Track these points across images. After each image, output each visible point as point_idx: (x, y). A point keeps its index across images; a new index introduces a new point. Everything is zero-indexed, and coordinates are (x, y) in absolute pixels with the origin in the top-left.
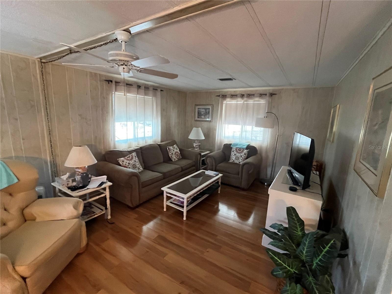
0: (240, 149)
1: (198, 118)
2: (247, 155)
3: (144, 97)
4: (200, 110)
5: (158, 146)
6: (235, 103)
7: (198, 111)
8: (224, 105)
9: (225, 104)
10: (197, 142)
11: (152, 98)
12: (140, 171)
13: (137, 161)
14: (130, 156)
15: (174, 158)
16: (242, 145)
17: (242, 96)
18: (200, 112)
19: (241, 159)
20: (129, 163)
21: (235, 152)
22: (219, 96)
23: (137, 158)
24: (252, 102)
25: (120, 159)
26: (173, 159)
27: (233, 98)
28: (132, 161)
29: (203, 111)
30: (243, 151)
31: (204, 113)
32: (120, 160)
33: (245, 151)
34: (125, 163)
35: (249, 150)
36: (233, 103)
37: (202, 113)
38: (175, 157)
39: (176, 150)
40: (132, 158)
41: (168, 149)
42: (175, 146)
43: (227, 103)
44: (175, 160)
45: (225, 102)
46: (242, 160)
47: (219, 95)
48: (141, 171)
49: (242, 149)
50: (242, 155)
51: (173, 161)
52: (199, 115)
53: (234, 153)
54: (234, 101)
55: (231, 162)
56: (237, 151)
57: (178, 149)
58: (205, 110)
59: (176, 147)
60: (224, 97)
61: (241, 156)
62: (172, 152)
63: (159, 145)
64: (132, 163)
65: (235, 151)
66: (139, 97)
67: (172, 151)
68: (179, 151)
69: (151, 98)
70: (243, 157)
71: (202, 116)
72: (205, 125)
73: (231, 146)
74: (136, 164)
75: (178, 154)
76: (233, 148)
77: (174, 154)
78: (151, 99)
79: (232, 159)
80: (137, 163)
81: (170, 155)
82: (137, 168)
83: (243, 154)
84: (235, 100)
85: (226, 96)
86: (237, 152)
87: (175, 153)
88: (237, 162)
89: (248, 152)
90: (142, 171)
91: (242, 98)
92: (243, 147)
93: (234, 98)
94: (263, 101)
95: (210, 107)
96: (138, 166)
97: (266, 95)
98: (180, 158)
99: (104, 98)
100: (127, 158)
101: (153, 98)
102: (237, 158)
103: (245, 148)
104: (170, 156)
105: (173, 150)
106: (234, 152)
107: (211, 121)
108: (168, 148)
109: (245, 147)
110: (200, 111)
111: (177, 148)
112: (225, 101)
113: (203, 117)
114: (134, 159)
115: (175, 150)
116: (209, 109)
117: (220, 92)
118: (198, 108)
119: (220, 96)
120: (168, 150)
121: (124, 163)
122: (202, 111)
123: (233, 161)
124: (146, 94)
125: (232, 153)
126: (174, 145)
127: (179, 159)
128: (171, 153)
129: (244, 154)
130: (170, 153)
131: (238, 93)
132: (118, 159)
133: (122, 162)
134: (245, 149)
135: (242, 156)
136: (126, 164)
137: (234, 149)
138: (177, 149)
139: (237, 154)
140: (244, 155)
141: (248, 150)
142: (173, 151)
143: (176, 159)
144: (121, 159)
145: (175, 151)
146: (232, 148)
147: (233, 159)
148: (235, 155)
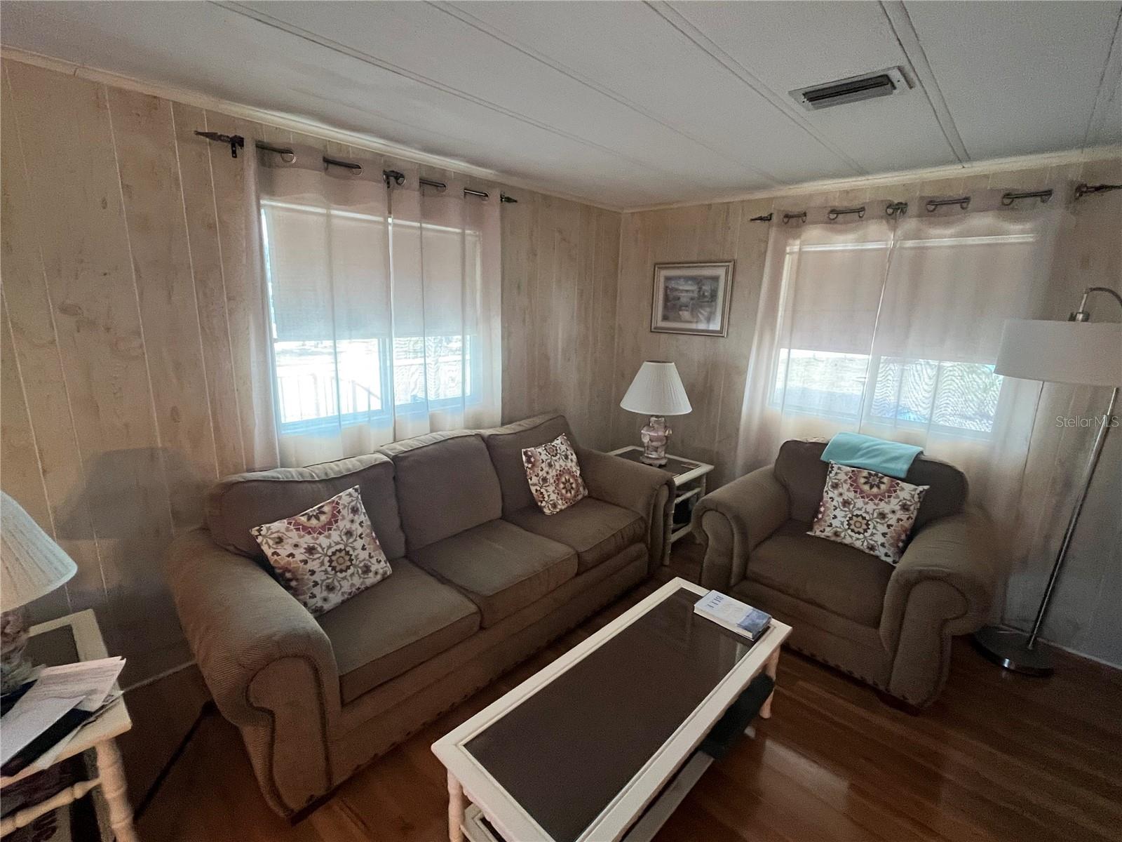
0: (874, 478)
1: (665, 318)
2: (915, 513)
3: (421, 228)
4: (673, 284)
5: (483, 445)
6: (850, 247)
7: (666, 288)
8: (788, 262)
9: (796, 257)
10: (656, 426)
11: (463, 235)
12: (371, 579)
13: (360, 530)
14: (326, 509)
15: (551, 498)
16: (884, 458)
17: (890, 211)
18: (674, 294)
19: (882, 528)
20: (311, 550)
21: (848, 490)
22: (768, 218)
23: (363, 517)
24: (947, 242)
25: (264, 527)
26: (544, 504)
27: (838, 226)
28: (329, 537)
29: (687, 291)
30: (892, 490)
31: (692, 299)
32: (264, 536)
33: (908, 491)
34: (290, 550)
35: (926, 487)
36: (839, 247)
37: (685, 298)
38: (553, 497)
39: (562, 463)
40: (334, 519)
41: (524, 458)
42: (557, 442)
43: (807, 249)
44: (558, 510)
45: (794, 246)
46: (884, 535)
47: (765, 214)
48: (379, 577)
49: (886, 480)
50: (884, 507)
51: (547, 511)
52: (672, 305)
53: (840, 494)
54: (841, 238)
55: (822, 535)
56: (858, 487)
57: (574, 457)
58: (698, 283)
59: (563, 448)
60: (794, 219)
61: (882, 516)
62: (541, 473)
63: (488, 442)
64: (330, 547)
65: (846, 486)
66: (395, 225)
67: (542, 470)
68: (574, 464)
69: (457, 233)
70: (892, 519)
71: (681, 313)
72: (696, 349)
73: (823, 458)
74: (354, 549)
75: (572, 480)
76: (836, 467)
77: (552, 481)
78: (457, 238)
79: (831, 525)
80: (359, 544)
81: (535, 485)
82: (355, 566)
83: (894, 504)
84: (851, 236)
85: (805, 214)
86: (857, 490)
87: (558, 477)
88: (859, 542)
89: (925, 498)
90: (385, 578)
91: (892, 222)
92: (892, 465)
93: (846, 223)
94: (1023, 232)
95: (721, 272)
96: (363, 555)
97: (1046, 194)
98: (580, 497)
99: (211, 227)
100: (304, 519)
101: (468, 232)
102: (859, 523)
103: (903, 475)
104: (534, 492)
105: (550, 465)
106: (840, 490)
107: (721, 332)
108: (526, 453)
109: (902, 467)
110: (677, 290)
111: (569, 453)
112: (798, 242)
113: (686, 314)
114: (344, 524)
115: (560, 464)
116: (715, 279)
117: (770, 200)
118: (668, 279)
119: (774, 218)
120: (526, 465)
121: (284, 551)
122: (682, 291)
123: (836, 534)
124: (427, 214)
125: (831, 494)
126: (555, 438)
127: (574, 506)
128: (537, 476)
129: (897, 508)
130: (535, 480)
131: (866, 198)
132: (254, 532)
133: (271, 542)
134: (903, 480)
135: (890, 516)
136: (291, 555)
137: (840, 472)
138: (566, 457)
139: (860, 503)
140: (900, 514)
141: (921, 488)
142: (546, 469)
143: (560, 502)
144: (269, 529)
145: (558, 467)
146: (826, 467)
147: (836, 523)
148: (846, 503)
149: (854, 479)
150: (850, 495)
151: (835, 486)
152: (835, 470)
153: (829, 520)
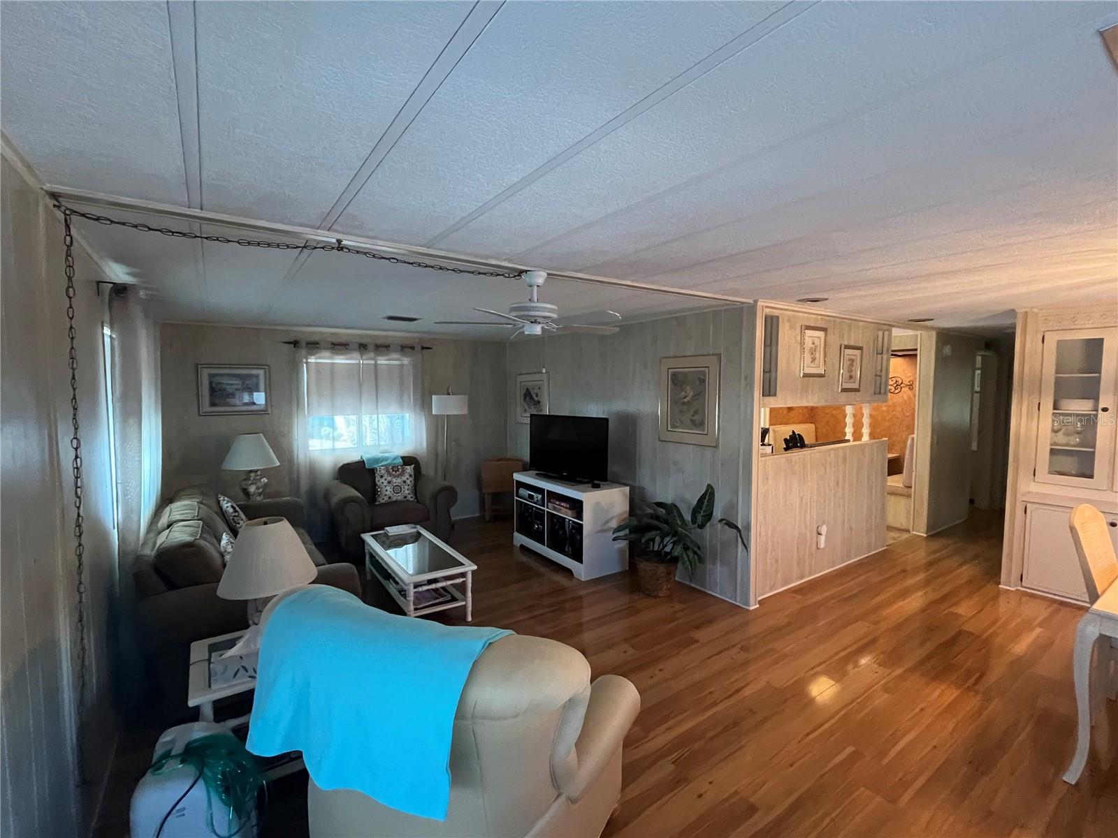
0: (395, 468)
1: (213, 404)
2: (414, 476)
6: (344, 362)
7: (211, 383)
16: (393, 459)
17: (360, 347)
18: (220, 387)
19: (407, 487)
21: (387, 476)
22: (297, 343)
24: (384, 362)
27: (337, 351)
29: (232, 382)
30: (404, 471)
31: (237, 390)
33: (408, 470)
37: (228, 390)
45: (310, 359)
46: (407, 490)
47: (294, 340)
49: (399, 467)
50: (404, 478)
52: (218, 395)
53: (386, 480)
54: (339, 357)
55: (383, 501)
56: (390, 473)
58: (241, 379)
61: (405, 482)
70: (408, 482)
73: (368, 466)
76: (377, 468)
79: (386, 495)
83: (407, 476)
84: (343, 357)
85: (318, 344)
86: (390, 475)
88: (399, 497)
89: (413, 472)
91: (361, 352)
92: (398, 461)
93: (340, 350)
95: (261, 372)
102: (397, 489)
103: (403, 464)
106: (384, 478)
107: (266, 410)
110: (221, 383)
112: (314, 357)
113: (233, 401)
116: (257, 376)
117: (295, 333)
118: (211, 376)
122: (227, 384)
123: (390, 498)
125: (381, 481)
131: (346, 339)
135: (407, 480)
137: (380, 471)
139: (394, 480)
140: (410, 479)
141: (410, 468)
146: (374, 469)
147: (388, 493)
148: (389, 482)
149: (388, 471)
150: (389, 478)
151: (382, 477)
152: (378, 470)
153: (384, 493)
